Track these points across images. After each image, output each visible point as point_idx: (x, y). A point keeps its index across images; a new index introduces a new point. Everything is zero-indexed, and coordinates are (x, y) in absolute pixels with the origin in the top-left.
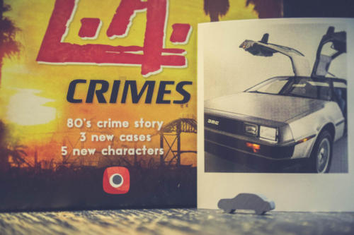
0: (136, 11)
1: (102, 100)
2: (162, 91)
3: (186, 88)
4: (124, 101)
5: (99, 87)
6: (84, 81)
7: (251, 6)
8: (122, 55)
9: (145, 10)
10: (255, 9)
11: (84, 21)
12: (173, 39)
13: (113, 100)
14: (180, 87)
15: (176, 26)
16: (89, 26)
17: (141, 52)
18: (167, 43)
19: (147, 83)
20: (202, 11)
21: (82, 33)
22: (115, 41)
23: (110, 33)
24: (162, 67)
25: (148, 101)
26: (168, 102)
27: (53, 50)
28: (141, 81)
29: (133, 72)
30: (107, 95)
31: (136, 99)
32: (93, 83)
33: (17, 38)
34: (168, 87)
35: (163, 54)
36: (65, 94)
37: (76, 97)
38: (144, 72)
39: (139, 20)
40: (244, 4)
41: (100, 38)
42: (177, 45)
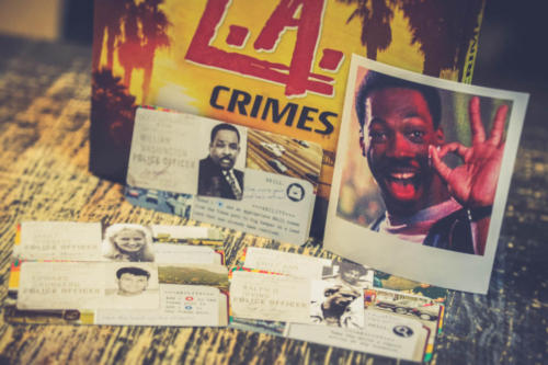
0: (286, 28)
1: (243, 112)
2: (304, 117)
3: (330, 119)
4: (264, 117)
5: (241, 98)
6: (227, 89)
7: (418, 45)
8: (266, 70)
9: (296, 28)
10: (421, 49)
11: (233, 28)
12: (322, 65)
13: (254, 114)
14: (324, 117)
15: (327, 52)
16: (237, 35)
17: (287, 72)
18: (315, 68)
19: (289, 105)
20: (358, 39)
21: (230, 40)
22: (261, 55)
23: (257, 46)
24: (307, 91)
25: (289, 123)
26: (309, 129)
27: (200, 51)
28: (284, 101)
29: (276, 90)
30: (249, 108)
31: (277, 119)
32: (236, 93)
33: (169, 32)
34: (311, 114)
35: (310, 78)
36: (209, 98)
37: (219, 103)
38: (288, 93)
39: (288, 38)
40: (409, 41)
41: (247, 48)
42: (325, 72)
